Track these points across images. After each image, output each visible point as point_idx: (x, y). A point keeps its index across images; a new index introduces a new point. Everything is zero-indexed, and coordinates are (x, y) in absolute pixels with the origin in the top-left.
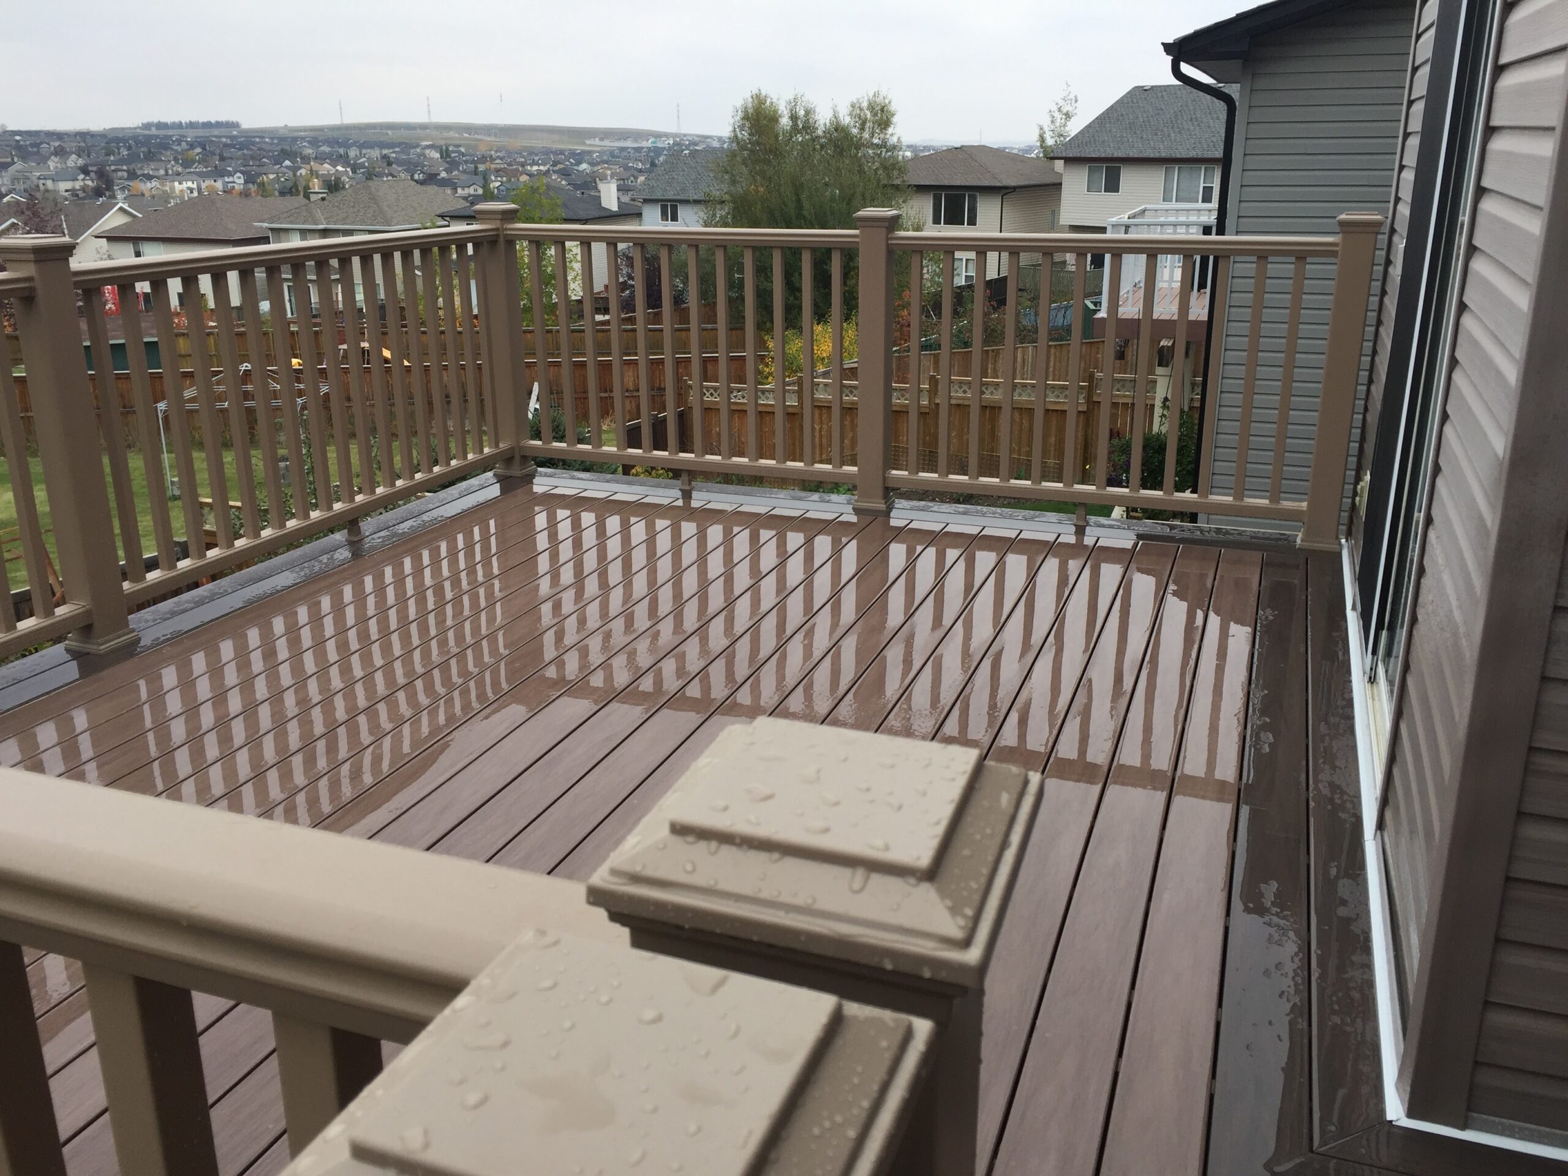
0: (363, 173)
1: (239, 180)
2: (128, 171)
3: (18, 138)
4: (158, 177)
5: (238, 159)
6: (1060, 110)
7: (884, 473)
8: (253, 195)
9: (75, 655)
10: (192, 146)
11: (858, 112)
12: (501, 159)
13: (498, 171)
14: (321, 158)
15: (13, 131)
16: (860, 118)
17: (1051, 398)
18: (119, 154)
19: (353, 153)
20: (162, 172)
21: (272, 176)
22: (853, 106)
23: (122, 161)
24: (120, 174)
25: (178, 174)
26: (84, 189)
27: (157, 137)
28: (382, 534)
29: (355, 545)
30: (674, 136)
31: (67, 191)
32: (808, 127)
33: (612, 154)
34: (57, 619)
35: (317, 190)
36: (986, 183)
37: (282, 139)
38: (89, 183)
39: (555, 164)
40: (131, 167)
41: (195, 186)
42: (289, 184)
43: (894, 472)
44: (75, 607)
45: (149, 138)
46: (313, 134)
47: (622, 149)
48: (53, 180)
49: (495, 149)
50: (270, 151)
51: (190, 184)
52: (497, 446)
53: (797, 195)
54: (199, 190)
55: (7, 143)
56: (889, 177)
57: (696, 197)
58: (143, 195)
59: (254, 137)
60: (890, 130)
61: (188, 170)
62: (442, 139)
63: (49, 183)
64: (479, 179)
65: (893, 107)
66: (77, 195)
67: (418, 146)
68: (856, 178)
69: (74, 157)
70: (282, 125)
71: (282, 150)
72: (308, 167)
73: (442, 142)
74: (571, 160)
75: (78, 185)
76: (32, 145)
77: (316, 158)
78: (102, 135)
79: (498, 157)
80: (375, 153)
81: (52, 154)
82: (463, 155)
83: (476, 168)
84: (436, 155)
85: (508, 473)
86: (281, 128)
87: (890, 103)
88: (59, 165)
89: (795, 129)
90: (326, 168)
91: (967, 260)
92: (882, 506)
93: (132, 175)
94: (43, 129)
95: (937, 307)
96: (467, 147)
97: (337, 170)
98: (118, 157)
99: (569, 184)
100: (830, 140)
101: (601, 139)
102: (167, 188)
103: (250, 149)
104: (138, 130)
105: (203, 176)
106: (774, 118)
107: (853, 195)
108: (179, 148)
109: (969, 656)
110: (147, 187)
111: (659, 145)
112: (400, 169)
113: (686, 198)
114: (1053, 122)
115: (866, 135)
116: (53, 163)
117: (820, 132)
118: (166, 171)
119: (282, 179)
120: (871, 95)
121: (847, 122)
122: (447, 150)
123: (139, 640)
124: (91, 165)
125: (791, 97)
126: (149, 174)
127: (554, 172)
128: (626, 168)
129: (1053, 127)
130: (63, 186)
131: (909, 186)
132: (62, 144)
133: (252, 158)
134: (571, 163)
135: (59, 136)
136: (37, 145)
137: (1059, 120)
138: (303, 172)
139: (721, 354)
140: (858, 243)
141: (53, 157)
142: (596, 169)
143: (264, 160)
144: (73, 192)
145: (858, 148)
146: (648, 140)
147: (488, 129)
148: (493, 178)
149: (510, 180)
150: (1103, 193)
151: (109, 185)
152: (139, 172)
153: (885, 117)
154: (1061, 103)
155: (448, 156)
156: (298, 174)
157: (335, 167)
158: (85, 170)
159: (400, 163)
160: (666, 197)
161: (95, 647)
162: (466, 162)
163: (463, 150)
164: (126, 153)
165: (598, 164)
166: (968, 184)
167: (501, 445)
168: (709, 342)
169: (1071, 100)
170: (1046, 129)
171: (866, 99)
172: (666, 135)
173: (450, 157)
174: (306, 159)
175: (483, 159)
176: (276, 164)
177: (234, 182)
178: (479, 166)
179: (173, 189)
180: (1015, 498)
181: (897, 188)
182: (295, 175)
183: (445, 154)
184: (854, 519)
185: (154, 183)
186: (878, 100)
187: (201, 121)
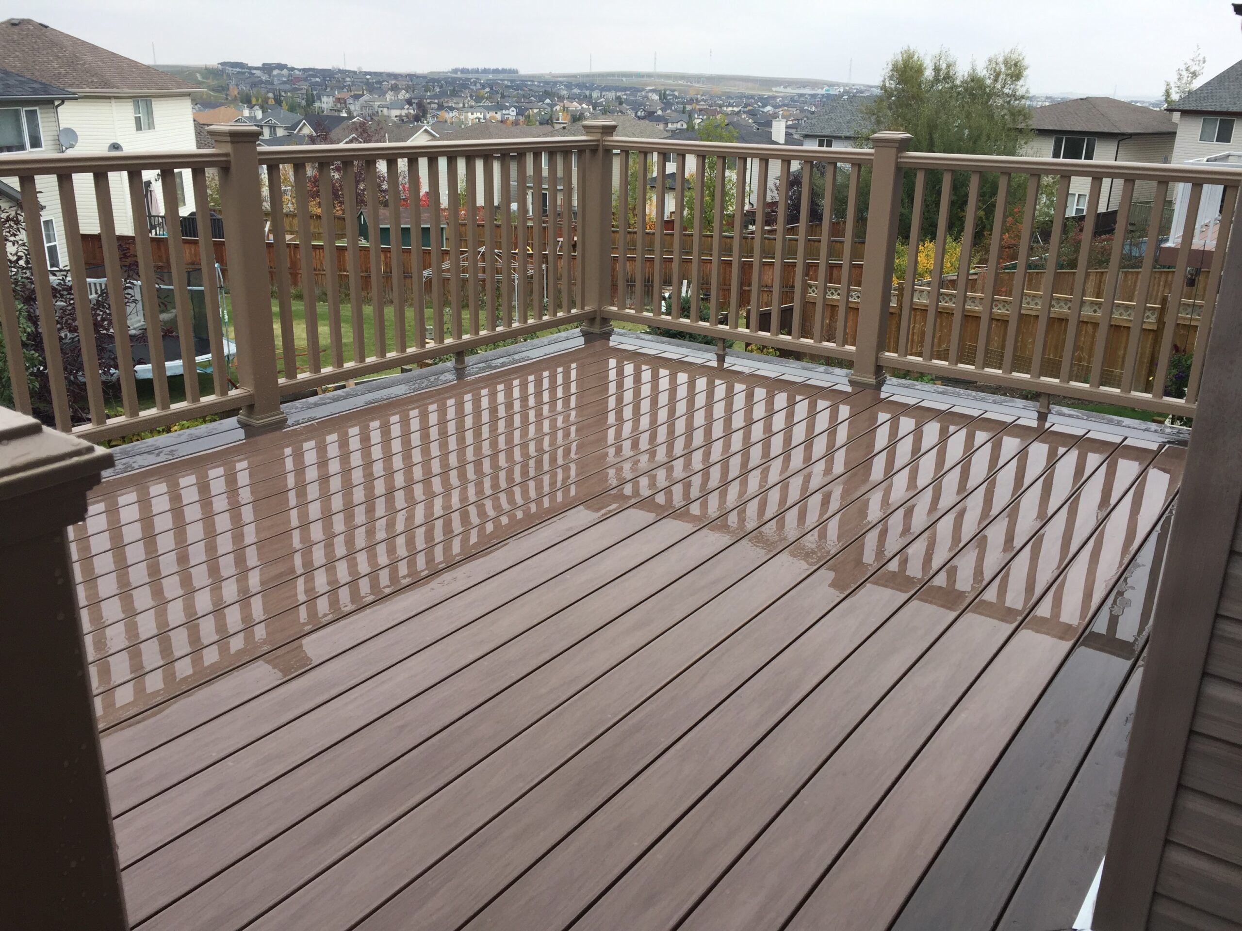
0: (600, 110)
1: (512, 113)
2: (438, 104)
3: (368, 77)
4: (458, 109)
5: (514, 97)
6: (1187, 69)
7: (877, 354)
8: (521, 124)
9: (243, 425)
10: (483, 86)
11: (994, 66)
12: (705, 102)
13: (701, 110)
14: (571, 98)
15: (365, 72)
16: (995, 71)
17: (1116, 316)
18: (434, 91)
19: (595, 94)
20: (461, 105)
21: (535, 111)
22: (990, 61)
23: (435, 96)
24: (433, 106)
25: (472, 107)
26: (407, 116)
27: (460, 79)
28: (480, 365)
29: (460, 372)
30: (844, 85)
31: (396, 117)
32: (948, 77)
33: (792, 99)
34: (229, 398)
35: (560, 121)
36: (1106, 130)
37: (547, 83)
38: (412, 111)
39: (746, 106)
40: (441, 101)
41: (482, 116)
42: (547, 117)
43: (887, 354)
44: (244, 391)
45: (455, 79)
46: (569, 80)
47: (801, 95)
48: (388, 108)
49: (701, 93)
50: (536, 92)
51: (479, 115)
52: (583, 308)
53: (930, 134)
54: (485, 118)
55: (361, 80)
56: (1014, 121)
57: (848, 134)
58: (446, 121)
59: (527, 81)
60: (1021, 82)
61: (479, 104)
62: (662, 85)
63: (385, 110)
64: (686, 117)
65: (1026, 62)
66: (403, 120)
67: (644, 90)
68: (984, 122)
69: (404, 91)
70: (548, 72)
71: (545, 91)
72: (562, 104)
73: (662, 88)
74: (759, 103)
75: (404, 112)
76: (377, 82)
77: (568, 98)
78: (424, 77)
79: (703, 100)
80: (611, 95)
81: (389, 89)
82: (676, 97)
83: (684, 108)
84: (656, 97)
85: (592, 330)
86: (547, 74)
87: (1023, 59)
88: (393, 97)
89: (937, 80)
90: (575, 106)
91: (1079, 195)
92: (872, 381)
93: (441, 107)
94: (386, 71)
95: (1046, 235)
96: (680, 91)
97: (582, 108)
98: (433, 93)
99: (754, 122)
100: (966, 89)
101: (785, 87)
102: (463, 117)
103: (524, 90)
104: (449, 74)
105: (488, 109)
106: (920, 70)
107: (979, 136)
108: (474, 88)
109: (888, 504)
110: (449, 116)
111: (832, 92)
112: (628, 107)
113: (840, 135)
114: (1179, 79)
115: (998, 86)
116: (390, 96)
117: (958, 82)
118: (464, 105)
119: (543, 113)
120: (1007, 51)
121: (983, 74)
122: (665, 93)
123: (286, 420)
124: (415, 98)
125: (937, 52)
126: (452, 106)
127: (744, 112)
128: (802, 111)
129: (1179, 84)
130: (395, 113)
131: (1032, 130)
132: (398, 83)
133: (524, 96)
134: (759, 106)
135: (395, 76)
136: (380, 83)
137: (1185, 78)
138: (558, 108)
139: (845, 262)
140: (872, 160)
141: (389, 92)
142: (777, 110)
143: (532, 98)
144: (400, 117)
145: (990, 96)
146: (822, 88)
147: (698, 78)
148: (696, 116)
149: (708, 118)
150: (1215, 142)
151: (424, 115)
152: (445, 105)
153: (1017, 71)
154: (1190, 63)
155: (665, 98)
156: (554, 109)
157: (581, 105)
158: (409, 102)
159: (627, 102)
160: (824, 134)
161: (255, 421)
162: (677, 103)
163: (676, 93)
164: (438, 90)
165: (780, 106)
166: (1087, 130)
167: (586, 308)
168: (834, 251)
169: (1199, 61)
170: (1172, 85)
171: (1002, 55)
172: (838, 85)
173: (666, 99)
174: (561, 98)
175: (691, 101)
176: (540, 102)
177: (509, 114)
178: (687, 106)
179: (466, 118)
180: (1079, 399)
181: (1021, 131)
182: (552, 110)
183: (663, 96)
184: (849, 389)
185: (455, 113)
186: (1013, 57)
187: (492, 68)
